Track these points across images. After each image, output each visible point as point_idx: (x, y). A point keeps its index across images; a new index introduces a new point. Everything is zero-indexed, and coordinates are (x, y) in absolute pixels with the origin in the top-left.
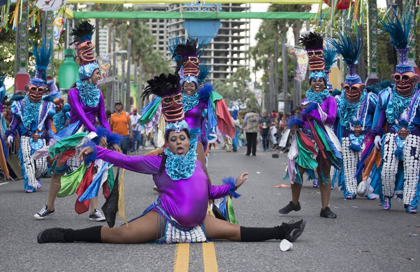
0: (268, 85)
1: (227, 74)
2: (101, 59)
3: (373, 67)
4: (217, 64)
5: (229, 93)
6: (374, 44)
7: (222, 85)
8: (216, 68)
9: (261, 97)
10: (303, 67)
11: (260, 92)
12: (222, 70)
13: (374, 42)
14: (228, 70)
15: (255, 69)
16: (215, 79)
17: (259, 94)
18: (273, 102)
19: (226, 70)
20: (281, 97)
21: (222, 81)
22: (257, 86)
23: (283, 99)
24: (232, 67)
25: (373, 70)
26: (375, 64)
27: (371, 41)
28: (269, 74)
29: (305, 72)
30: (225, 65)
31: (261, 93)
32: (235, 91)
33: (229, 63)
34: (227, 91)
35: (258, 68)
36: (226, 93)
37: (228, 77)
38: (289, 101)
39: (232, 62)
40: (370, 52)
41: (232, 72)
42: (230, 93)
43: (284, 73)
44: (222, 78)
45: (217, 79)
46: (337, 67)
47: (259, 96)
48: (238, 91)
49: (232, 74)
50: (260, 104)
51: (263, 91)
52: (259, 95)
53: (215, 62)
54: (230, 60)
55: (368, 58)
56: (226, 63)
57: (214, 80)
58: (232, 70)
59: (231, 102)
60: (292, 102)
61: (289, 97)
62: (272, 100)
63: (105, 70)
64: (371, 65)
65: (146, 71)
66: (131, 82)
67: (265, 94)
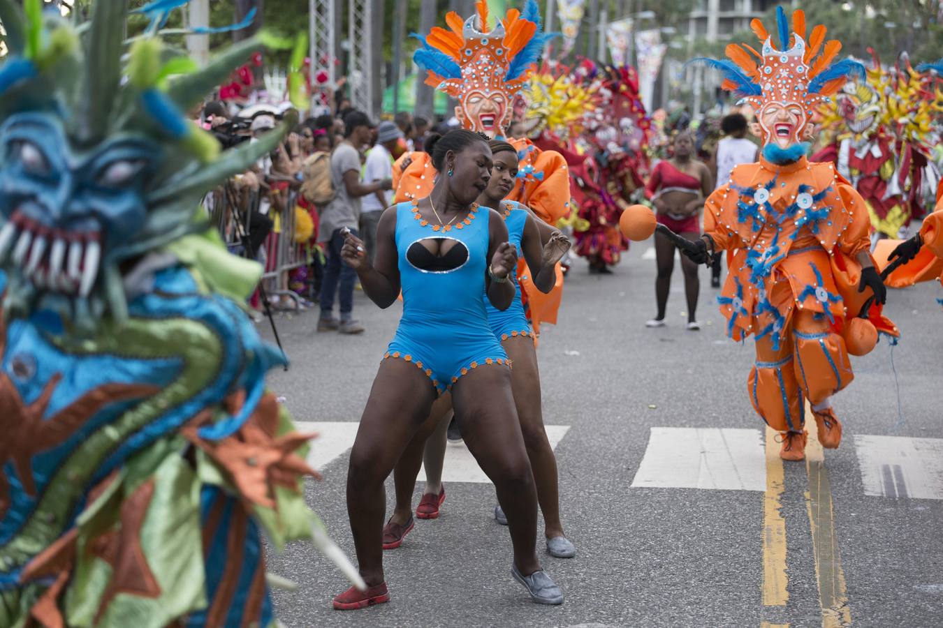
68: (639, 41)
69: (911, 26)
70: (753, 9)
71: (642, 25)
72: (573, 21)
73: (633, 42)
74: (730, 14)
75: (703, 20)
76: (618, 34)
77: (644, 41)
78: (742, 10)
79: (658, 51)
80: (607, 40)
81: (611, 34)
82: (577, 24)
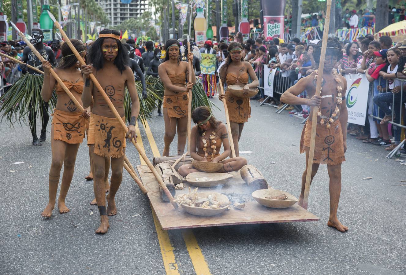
0: (164, 23)
1: (138, 14)
2: (63, 8)
3: (225, 20)
4: (131, 8)
6: (225, 7)
7: (135, 21)
8: (131, 10)
10: (185, 14)
13: (225, 6)
14: (138, 12)
15: (155, 13)
16: (130, 17)
18: (166, 34)
19: (137, 11)
21: (134, 18)
22: (157, 23)
23: (172, 32)
24: (141, 9)
25: (225, 22)
26: (225, 18)
27: (223, 5)
28: (164, 15)
29: (186, 18)
30: (136, 8)
31: (159, 28)
32: (143, 26)
33: (138, 7)
35: (157, 12)
37: (139, 16)
38: (176, 33)
39: (141, 7)
40: (223, 12)
43: (173, 15)
44: (135, 16)
46: (204, 17)
48: (145, 25)
49: (141, 14)
50: (159, 34)
51: (160, 26)
52: (158, 29)
53: (130, 6)
54: (139, 5)
55: (222, 15)
56: (137, 7)
58: (141, 11)
59: (141, 32)
60: (178, 34)
61: (176, 31)
62: (166, 32)
63: (66, 15)
64: (223, 19)
65: (89, 13)
66: (81, 20)
67: (161, 28)
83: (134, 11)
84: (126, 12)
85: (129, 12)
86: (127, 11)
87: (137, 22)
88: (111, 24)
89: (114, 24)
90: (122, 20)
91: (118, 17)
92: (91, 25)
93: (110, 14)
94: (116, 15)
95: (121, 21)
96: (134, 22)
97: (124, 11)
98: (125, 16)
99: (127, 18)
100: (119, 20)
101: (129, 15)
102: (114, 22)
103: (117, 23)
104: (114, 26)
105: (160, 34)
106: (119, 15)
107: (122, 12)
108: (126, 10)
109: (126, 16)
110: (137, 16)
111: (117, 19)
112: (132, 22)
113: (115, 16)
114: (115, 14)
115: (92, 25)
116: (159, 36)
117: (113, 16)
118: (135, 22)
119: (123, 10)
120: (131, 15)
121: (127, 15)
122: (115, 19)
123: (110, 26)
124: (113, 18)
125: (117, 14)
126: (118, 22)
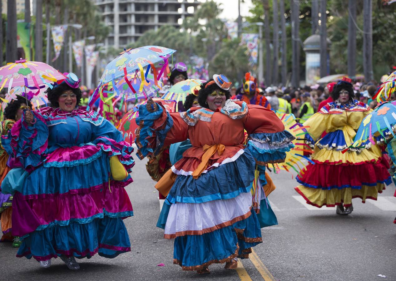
1: (179, 16)
5: (186, 43)
7: (173, 32)
8: (162, 7)
9: (257, 46)
11: (255, 37)
12: (171, 10)
14: (181, 11)
16: (161, 24)
17: (253, 41)
19: (176, 10)
20: (312, 44)
21: (171, 26)
23: (316, 48)
24: (187, 6)
30: (174, 2)
34: (183, 42)
36: (181, 45)
37: (181, 21)
41: (185, 13)
42: (188, 44)
44: (170, 23)
45: (164, 24)
47: (254, 44)
49: (186, 16)
50: (255, 59)
51: (261, 36)
57: (159, 26)
68: (86, 50)
69: (214, 40)
70: (136, 32)
71: (88, 43)
72: (59, 43)
73: (84, 51)
74: (125, 35)
75: (112, 38)
76: (78, 47)
77: (89, 50)
78: (130, 33)
79: (95, 55)
80: (73, 50)
81: (74, 48)
82: (61, 44)
83: (169, 8)
84: (149, 12)
85: (156, 11)
86: (153, 10)
87: (181, 35)
88: (113, 44)
89: (120, 44)
90: (141, 32)
91: (130, 26)
92: (54, 33)
93: (111, 17)
94: (126, 21)
95: (138, 35)
96: (170, 35)
97: (146, 10)
98: (147, 21)
99: (153, 27)
100: (132, 32)
101: (156, 19)
102: (121, 38)
103: (128, 41)
104: (120, 48)
105: (258, 58)
106: (133, 20)
107: (141, 12)
108: (150, 8)
109: (150, 23)
110: (176, 21)
111: (129, 31)
112: (166, 35)
113: (123, 24)
114: (124, 18)
115: (57, 34)
116: (257, 65)
117: (117, 23)
118: (175, 34)
119: (143, 8)
120: (163, 18)
121: (153, 20)
122: (123, 29)
123: (109, 48)
124: (117, 29)
125: (128, 18)
126: (130, 37)
